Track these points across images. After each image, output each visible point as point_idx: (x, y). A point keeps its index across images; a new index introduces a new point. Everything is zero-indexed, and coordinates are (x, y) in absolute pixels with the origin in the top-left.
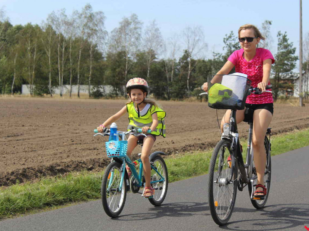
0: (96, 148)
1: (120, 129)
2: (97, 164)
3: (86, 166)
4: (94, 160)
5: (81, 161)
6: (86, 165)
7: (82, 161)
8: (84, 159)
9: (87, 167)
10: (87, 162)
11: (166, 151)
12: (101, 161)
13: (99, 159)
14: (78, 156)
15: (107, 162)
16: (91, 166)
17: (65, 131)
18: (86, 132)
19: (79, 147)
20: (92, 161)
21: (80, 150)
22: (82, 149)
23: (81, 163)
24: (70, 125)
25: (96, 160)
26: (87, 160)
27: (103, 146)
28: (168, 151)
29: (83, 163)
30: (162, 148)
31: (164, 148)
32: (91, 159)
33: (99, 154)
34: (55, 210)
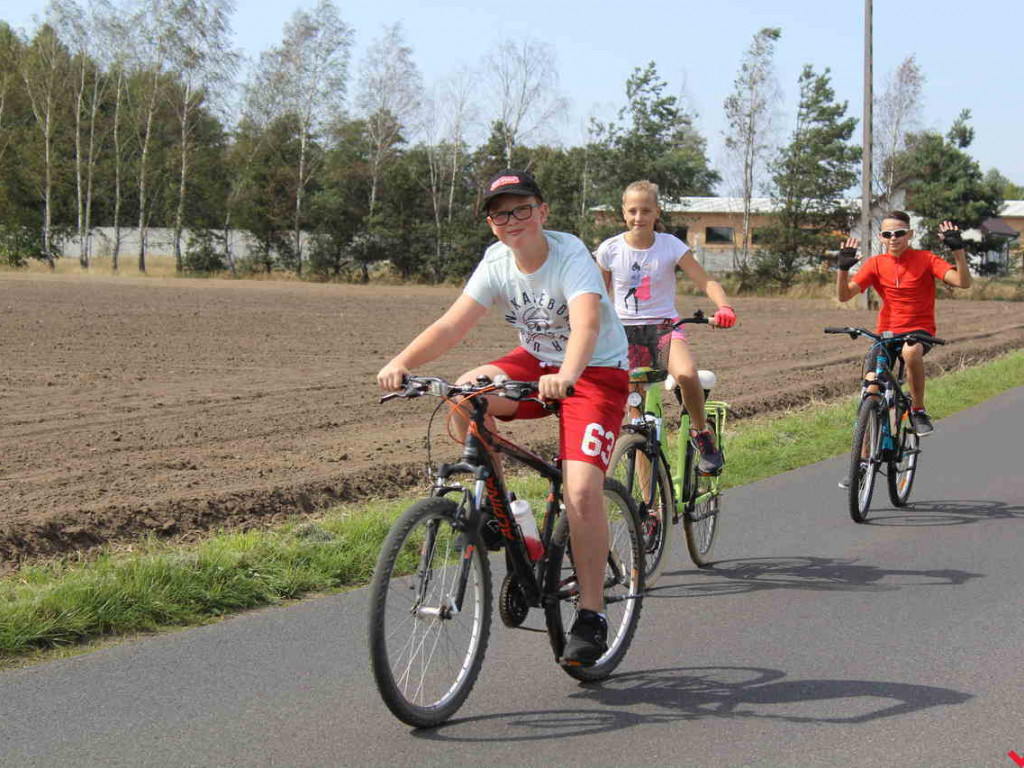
0: (189, 463)
1: (268, 394)
2: (189, 517)
3: (157, 523)
4: (179, 503)
5: (141, 508)
6: (154, 519)
7: (144, 509)
8: (150, 502)
9: (157, 526)
10: (160, 510)
11: (403, 473)
12: (203, 505)
13: (196, 500)
14: (132, 490)
15: (218, 511)
16: (171, 522)
17: (97, 401)
18: (161, 404)
19: (137, 460)
20: (175, 507)
21: (140, 468)
22: (145, 465)
23: (140, 512)
24: (110, 378)
25: (185, 504)
26: (157, 504)
27: (209, 457)
28: (408, 474)
29: (147, 514)
30: (389, 463)
31: (397, 462)
32: (171, 502)
33: (195, 483)
34: (61, 659)
